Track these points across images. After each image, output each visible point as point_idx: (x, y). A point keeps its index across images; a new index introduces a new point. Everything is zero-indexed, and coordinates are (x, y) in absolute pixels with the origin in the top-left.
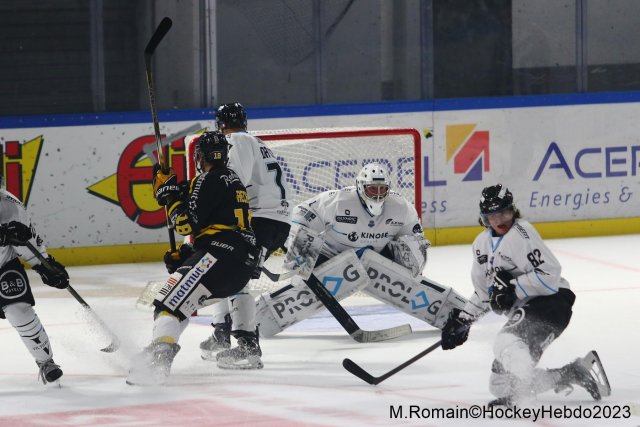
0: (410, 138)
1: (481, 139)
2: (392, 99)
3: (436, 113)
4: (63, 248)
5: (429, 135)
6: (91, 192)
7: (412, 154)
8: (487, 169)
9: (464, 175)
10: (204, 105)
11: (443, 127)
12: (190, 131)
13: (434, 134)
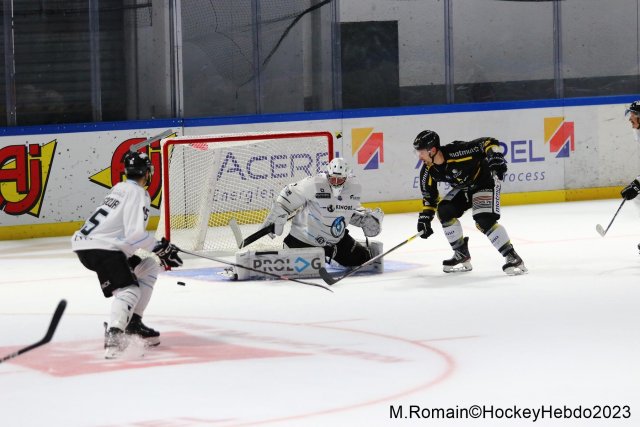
0: (325, 139)
1: (377, 138)
2: (312, 109)
3: (345, 120)
4: (72, 221)
5: (339, 136)
6: (92, 180)
7: (327, 150)
8: (382, 161)
9: (365, 165)
10: (175, 116)
11: (350, 129)
12: (163, 135)
13: (343, 135)
